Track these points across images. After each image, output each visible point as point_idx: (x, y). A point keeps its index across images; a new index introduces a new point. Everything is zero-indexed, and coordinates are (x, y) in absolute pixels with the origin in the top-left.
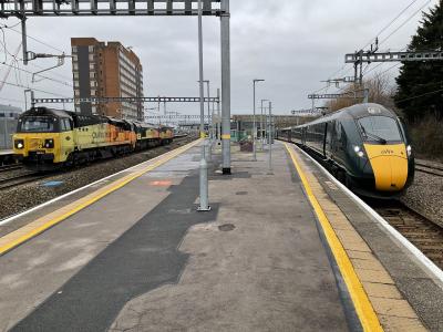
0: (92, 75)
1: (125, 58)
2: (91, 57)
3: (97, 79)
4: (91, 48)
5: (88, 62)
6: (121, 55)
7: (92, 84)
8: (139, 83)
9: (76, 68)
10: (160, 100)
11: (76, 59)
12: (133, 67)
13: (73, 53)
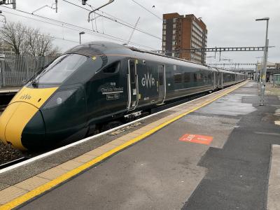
0: (174, 37)
1: (196, 25)
2: (174, 26)
3: (177, 40)
4: (174, 20)
5: (172, 29)
6: (194, 22)
7: (174, 43)
9: (165, 33)
10: (216, 51)
11: (165, 28)
12: (202, 31)
13: (164, 24)
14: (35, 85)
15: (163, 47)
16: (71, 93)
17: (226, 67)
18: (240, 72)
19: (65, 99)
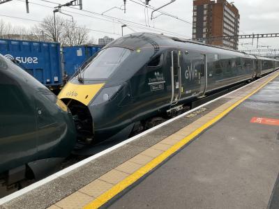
0: (205, 23)
1: (228, 10)
2: (205, 12)
3: (208, 26)
4: (205, 6)
5: (203, 15)
6: (226, 8)
7: (204, 30)
8: (236, 27)
9: (195, 20)
10: (254, 37)
11: (195, 15)
12: (234, 16)
13: (194, 11)
14: (81, 81)
15: (193, 34)
16: (117, 89)
17: (261, 53)
18: (275, 58)
19: (112, 95)
